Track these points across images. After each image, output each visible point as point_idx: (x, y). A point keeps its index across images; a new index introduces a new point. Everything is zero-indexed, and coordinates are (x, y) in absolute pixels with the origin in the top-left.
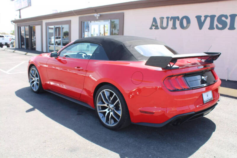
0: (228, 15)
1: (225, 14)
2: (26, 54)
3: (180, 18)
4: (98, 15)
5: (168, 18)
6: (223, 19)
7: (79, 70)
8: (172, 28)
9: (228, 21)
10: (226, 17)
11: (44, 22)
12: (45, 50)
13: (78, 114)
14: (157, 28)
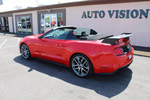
0: (126, 10)
1: (124, 10)
2: (4, 35)
3: (99, 12)
4: (50, 10)
5: (92, 12)
6: (123, 12)
7: (59, 46)
8: (95, 17)
9: (126, 13)
10: (124, 11)
11: (14, 14)
12: (15, 32)
13: (60, 71)
14: (86, 17)
